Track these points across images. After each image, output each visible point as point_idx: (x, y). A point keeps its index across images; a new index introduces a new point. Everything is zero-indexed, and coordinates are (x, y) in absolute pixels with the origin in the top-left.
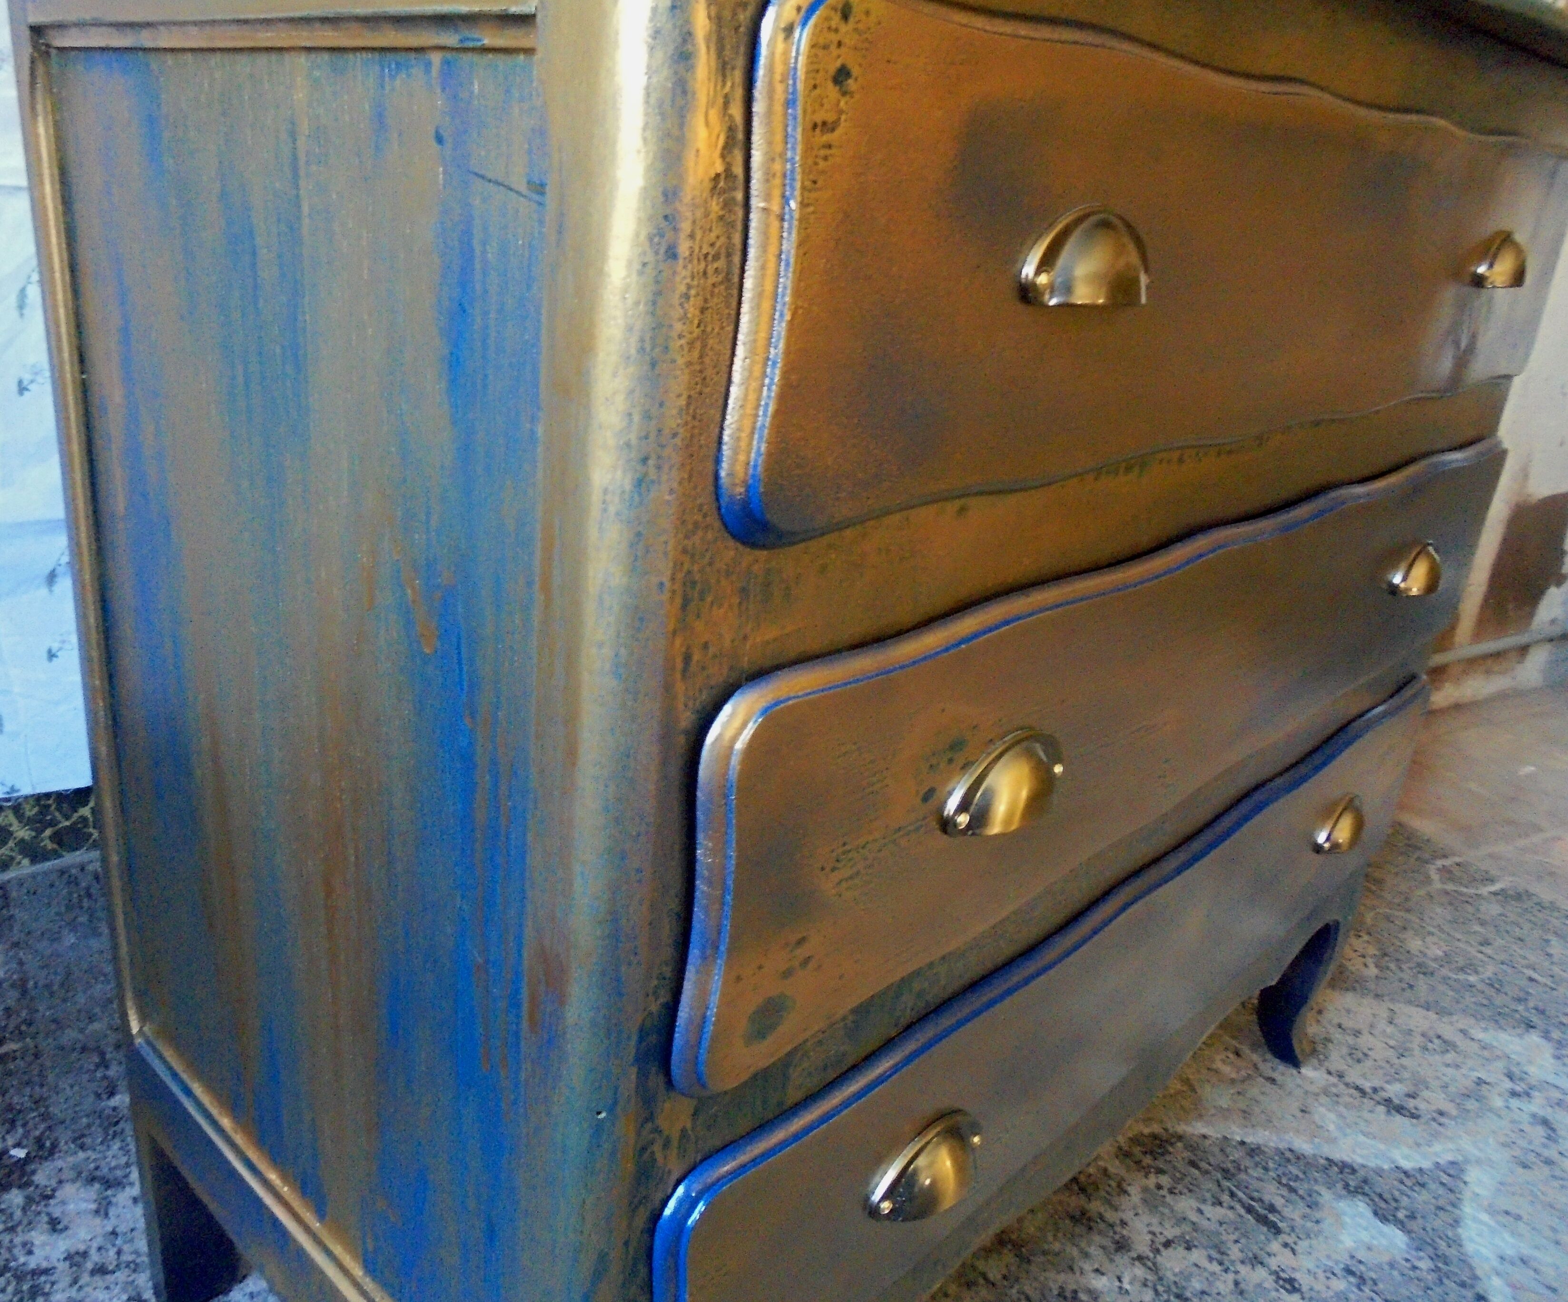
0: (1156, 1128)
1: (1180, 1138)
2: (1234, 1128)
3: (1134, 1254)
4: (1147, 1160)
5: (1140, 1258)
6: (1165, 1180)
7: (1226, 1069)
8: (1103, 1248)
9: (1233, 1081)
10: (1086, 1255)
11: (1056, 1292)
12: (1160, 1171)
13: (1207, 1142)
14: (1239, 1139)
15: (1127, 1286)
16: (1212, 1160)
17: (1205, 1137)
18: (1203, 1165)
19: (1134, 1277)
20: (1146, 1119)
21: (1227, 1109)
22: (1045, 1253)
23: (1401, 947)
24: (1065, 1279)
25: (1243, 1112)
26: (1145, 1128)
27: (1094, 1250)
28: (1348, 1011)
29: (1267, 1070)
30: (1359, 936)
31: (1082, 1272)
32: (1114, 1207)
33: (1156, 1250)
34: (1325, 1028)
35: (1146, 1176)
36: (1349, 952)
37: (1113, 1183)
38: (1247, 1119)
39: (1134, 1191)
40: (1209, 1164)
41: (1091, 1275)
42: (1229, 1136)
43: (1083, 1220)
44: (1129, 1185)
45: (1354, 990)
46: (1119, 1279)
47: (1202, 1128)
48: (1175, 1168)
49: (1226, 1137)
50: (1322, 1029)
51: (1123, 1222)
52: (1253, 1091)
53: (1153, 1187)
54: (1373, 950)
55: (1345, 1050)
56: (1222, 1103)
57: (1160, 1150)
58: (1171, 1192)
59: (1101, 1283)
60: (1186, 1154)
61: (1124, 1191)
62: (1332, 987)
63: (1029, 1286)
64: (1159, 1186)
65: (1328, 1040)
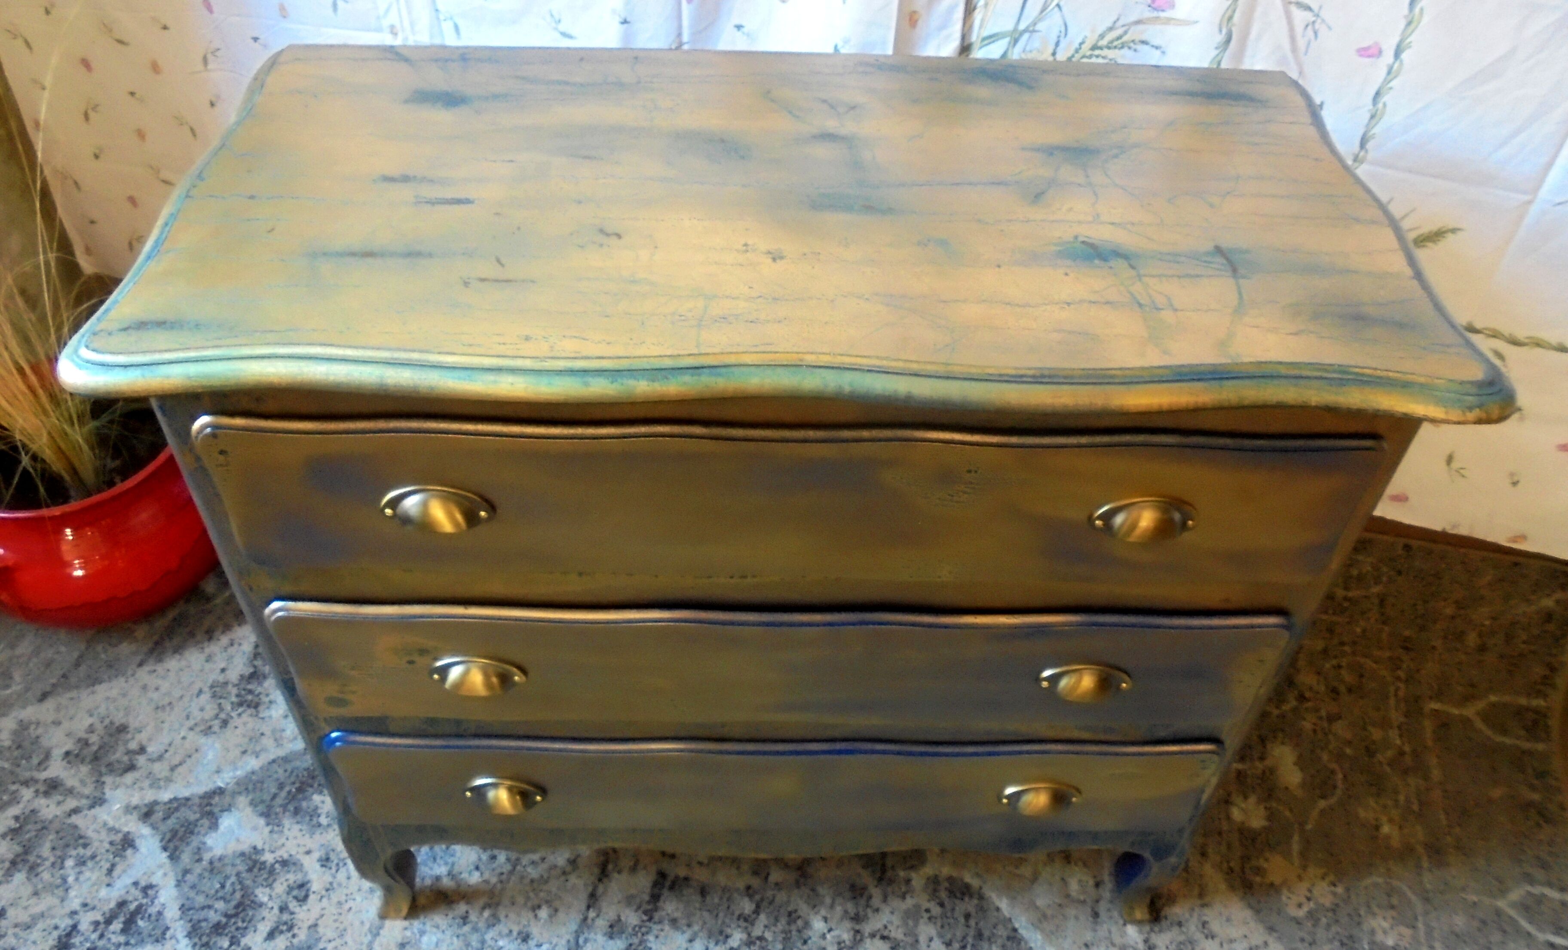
0: (975, 882)
1: (981, 897)
2: (1023, 919)
3: (857, 927)
4: (943, 895)
5: (857, 931)
6: (936, 910)
7: (1074, 886)
8: (846, 912)
9: (1068, 896)
10: (832, 907)
11: (790, 909)
12: (942, 905)
13: (996, 914)
14: (1017, 926)
15: (828, 936)
16: (982, 924)
17: (998, 909)
18: (972, 922)
19: (839, 936)
20: (978, 875)
21: (1037, 908)
22: (813, 890)
23: (1360, 916)
24: (803, 908)
25: (1045, 916)
26: (968, 878)
27: (839, 909)
28: (1228, 920)
29: (1102, 908)
30: (1335, 885)
31: (816, 913)
32: (885, 899)
33: (873, 936)
34: (1191, 916)
35: (929, 901)
36: (1302, 888)
37: (903, 889)
38: (1040, 921)
39: (910, 902)
40: (977, 924)
41: (819, 917)
42: (1013, 920)
43: (857, 892)
44: (912, 897)
45: (1258, 912)
46: (830, 930)
47: (1004, 904)
48: (953, 910)
49: (1010, 920)
50: (1187, 915)
51: (877, 910)
52: (1071, 912)
53: (924, 908)
54: (1327, 901)
55: (1182, 938)
56: (1040, 902)
57: (958, 895)
58: (930, 918)
59: (818, 925)
60: (971, 909)
61: (903, 897)
62: (1243, 899)
63: (781, 897)
64: (928, 911)
65: (1180, 924)
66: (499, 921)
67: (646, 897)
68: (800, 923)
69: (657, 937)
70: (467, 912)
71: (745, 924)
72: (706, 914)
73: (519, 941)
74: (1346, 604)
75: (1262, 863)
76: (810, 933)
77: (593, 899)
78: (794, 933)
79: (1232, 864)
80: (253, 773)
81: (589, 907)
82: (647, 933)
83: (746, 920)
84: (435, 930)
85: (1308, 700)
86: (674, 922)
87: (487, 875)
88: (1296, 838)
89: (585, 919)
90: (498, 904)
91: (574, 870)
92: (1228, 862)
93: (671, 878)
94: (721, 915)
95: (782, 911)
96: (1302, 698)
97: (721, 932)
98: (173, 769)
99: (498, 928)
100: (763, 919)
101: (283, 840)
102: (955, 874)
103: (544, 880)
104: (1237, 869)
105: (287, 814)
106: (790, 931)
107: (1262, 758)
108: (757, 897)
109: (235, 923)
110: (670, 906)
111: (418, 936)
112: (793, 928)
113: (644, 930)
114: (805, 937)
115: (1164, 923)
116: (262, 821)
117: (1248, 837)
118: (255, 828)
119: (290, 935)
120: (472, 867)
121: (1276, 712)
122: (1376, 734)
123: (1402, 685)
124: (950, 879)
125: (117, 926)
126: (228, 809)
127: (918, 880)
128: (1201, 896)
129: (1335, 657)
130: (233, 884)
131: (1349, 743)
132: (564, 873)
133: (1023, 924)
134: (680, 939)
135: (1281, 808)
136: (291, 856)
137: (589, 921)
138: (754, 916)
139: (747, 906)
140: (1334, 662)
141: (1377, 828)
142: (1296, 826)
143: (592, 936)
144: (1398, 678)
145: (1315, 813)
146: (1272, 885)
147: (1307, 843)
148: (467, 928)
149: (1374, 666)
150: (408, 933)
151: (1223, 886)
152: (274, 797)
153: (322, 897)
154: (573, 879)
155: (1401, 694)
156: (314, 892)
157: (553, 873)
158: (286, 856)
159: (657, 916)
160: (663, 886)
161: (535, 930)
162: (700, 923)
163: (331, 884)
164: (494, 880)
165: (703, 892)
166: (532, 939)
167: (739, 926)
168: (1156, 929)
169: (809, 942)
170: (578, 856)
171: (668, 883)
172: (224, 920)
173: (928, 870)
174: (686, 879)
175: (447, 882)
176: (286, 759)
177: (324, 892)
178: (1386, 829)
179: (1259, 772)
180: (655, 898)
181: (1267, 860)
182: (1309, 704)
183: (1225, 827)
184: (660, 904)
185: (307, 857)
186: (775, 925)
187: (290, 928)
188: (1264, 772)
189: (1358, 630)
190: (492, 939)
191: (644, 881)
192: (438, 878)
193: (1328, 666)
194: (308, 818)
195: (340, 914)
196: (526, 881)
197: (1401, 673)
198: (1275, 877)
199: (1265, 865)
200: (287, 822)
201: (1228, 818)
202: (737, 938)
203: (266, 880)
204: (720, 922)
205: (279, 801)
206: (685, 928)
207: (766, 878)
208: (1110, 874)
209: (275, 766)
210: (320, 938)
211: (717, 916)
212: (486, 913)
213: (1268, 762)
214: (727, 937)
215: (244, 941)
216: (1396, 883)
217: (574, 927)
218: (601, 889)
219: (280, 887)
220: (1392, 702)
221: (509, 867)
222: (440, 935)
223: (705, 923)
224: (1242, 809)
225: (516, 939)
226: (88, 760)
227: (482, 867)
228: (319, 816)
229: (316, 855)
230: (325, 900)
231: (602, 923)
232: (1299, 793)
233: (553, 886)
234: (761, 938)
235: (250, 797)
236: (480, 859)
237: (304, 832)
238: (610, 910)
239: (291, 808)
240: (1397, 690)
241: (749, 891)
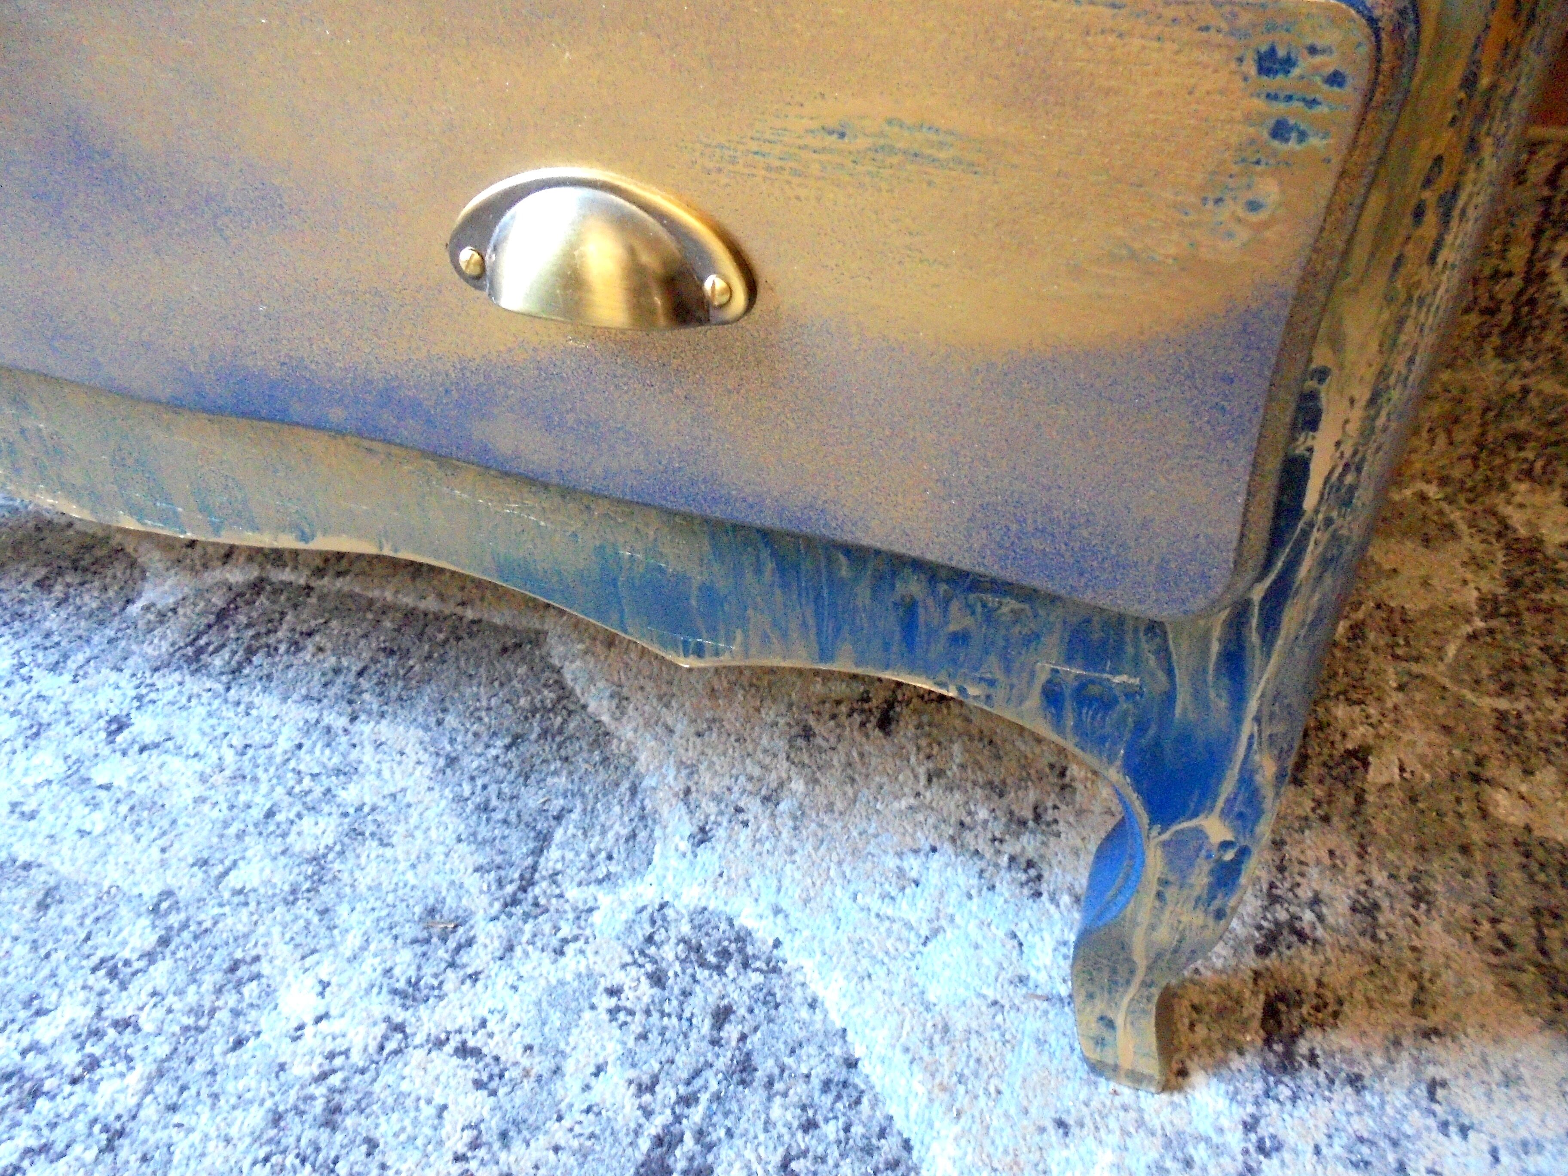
0: (767, 932)
2: (883, 1035)
3: (399, 1016)
4: (668, 952)
6: (638, 992)
12: (658, 979)
13: (804, 1013)
16: (757, 1037)
17: (813, 1004)
18: (731, 1032)
20: (777, 909)
25: (945, 1030)
26: (753, 912)
27: (370, 964)
28: (1509, 1080)
32: (506, 952)
33: (438, 1044)
34: (1391, 1060)
35: (625, 965)
37: (566, 931)
39: (571, 964)
40: (743, 1038)
41: (310, 982)
42: (853, 1036)
43: (437, 929)
44: (581, 952)
46: (324, 1018)
47: (835, 992)
48: (687, 994)
49: (844, 1033)
50: (1378, 1058)
51: (475, 978)
53: (603, 983)
55: (1364, 1125)
57: (711, 959)
58: (613, 1012)
60: (739, 1000)
61: (558, 951)
64: (613, 992)
65: (1355, 1081)
78: (223, 1015)
79: (1508, 928)
83: (113, 974)
92: (1495, 921)
100: (159, 973)
102: (714, 904)
104: (1526, 940)
106: (212, 1012)
108: (173, 920)
112: (228, 1002)
114: (249, 1030)
115: (1310, 1076)
124: (698, 915)
127: (611, 911)
128: (1420, 1007)
173: (645, 887)
183: (1477, 833)
186: (180, 993)
201: (1485, 813)
224: (1522, 797)
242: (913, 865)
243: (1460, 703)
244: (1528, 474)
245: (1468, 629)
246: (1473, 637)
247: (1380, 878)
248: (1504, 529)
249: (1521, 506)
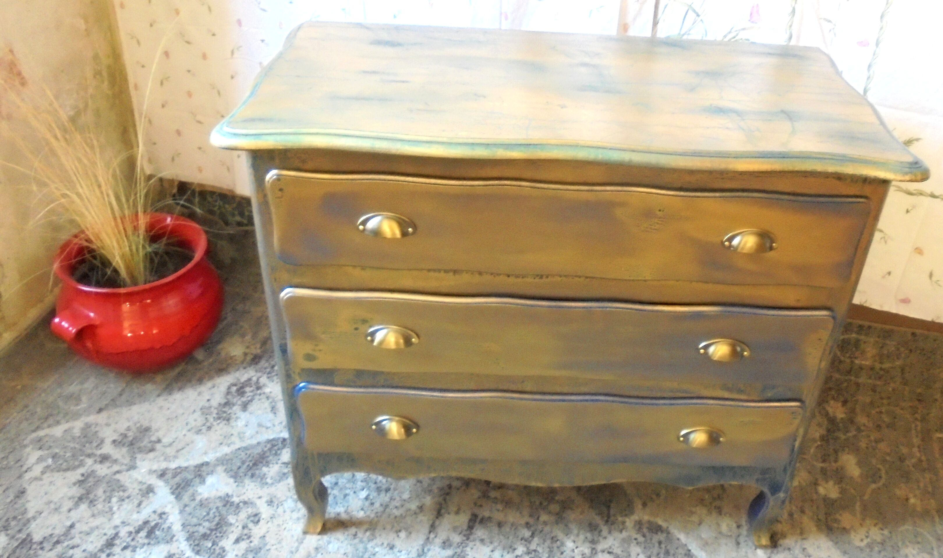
0: (664, 525)
1: (668, 533)
2: (694, 545)
3: (594, 546)
4: (645, 530)
5: (593, 549)
6: (641, 539)
7: (724, 528)
8: (586, 538)
9: (720, 533)
10: (578, 535)
11: (552, 535)
12: (644, 536)
13: (677, 541)
14: (690, 548)
15: (576, 551)
16: (669, 547)
17: (678, 539)
18: (663, 546)
19: (582, 551)
20: (666, 521)
21: (702, 539)
22: (566, 526)
23: (898, 547)
24: (560, 535)
25: (707, 543)
26: (660, 522)
27: (582, 537)
28: (818, 547)
29: (742, 540)
30: (882, 529)
31: (568, 538)
32: (610, 532)
33: (603, 551)
34: (796, 545)
35: (636, 534)
36: (862, 532)
37: (621, 527)
38: (704, 546)
39: (624, 534)
40: (666, 547)
41: (570, 541)
42: (688, 545)
43: (593, 528)
44: (626, 531)
45: (836, 543)
46: (577, 547)
47: (682, 537)
48: (651, 539)
49: (686, 545)
50: (793, 544)
51: (605, 538)
52: (723, 541)
53: (633, 538)
54: (879, 538)
56: (703, 536)
57: (654, 531)
58: (637, 543)
59: (569, 544)
60: (662, 539)
61: (621, 531)
62: (827, 536)
63: (547, 529)
64: (636, 539)
65: (789, 549)
66: (376, 538)
67: (465, 527)
68: (558, 543)
69: (472, 549)
70: (356, 532)
71: (525, 543)
72: (502, 537)
73: (388, 548)
74: (882, 373)
75: (838, 516)
76: (565, 549)
77: (433, 528)
78: (555, 548)
79: (820, 517)
80: (226, 455)
81: (430, 532)
82: (466, 547)
83: (526, 541)
84: (336, 541)
85: (863, 431)
86: (482, 541)
87: (368, 513)
88: (858, 504)
89: (428, 538)
90: (374, 529)
91: (421, 511)
92: (817, 516)
93: (480, 517)
94: (511, 538)
95: (548, 536)
96: (859, 430)
97: (511, 547)
98: (178, 451)
99: (375, 542)
100: (536, 540)
101: (245, 491)
102: (652, 519)
103: (402, 517)
104: (824, 519)
105: (247, 477)
106: (553, 548)
107: (836, 461)
108: (532, 529)
109: (215, 534)
110: (480, 532)
111: (326, 544)
112: (555, 545)
113: (463, 545)
114: (562, 550)
115: (780, 549)
116: (232, 480)
117: (828, 503)
118: (227, 484)
119: (248, 541)
120: (360, 509)
121: (843, 437)
122: (904, 450)
123: (918, 423)
124: (649, 522)
125: (143, 534)
126: (212, 473)
127: (629, 522)
128: (802, 533)
129: (878, 407)
130: (214, 513)
131: (888, 454)
132: (415, 513)
133: (694, 548)
134: (486, 550)
135: (848, 487)
136: (249, 499)
137: (431, 539)
138: (530, 539)
139: (527, 533)
140: (878, 410)
141: (907, 500)
142: (858, 498)
143: (432, 547)
144: (916, 419)
145: (869, 491)
146: (844, 529)
147: (865, 508)
148: (357, 541)
149: (902, 412)
150: (320, 542)
151: (814, 529)
152: (239, 468)
153: (268, 522)
154: (421, 517)
155: (919, 428)
156: (263, 519)
157: (409, 513)
158: (246, 499)
159: (472, 537)
160: (475, 521)
161: (398, 543)
162: (498, 541)
163: (274, 515)
164: (373, 515)
165: (500, 525)
166: (396, 548)
167: (521, 544)
168: (775, 551)
169: (565, 553)
170: (424, 504)
171: (478, 520)
172: (208, 532)
173: (635, 517)
174: (490, 518)
175: (344, 516)
176: (246, 448)
177: (269, 519)
178: (912, 501)
179: (834, 469)
180: (471, 528)
181: (841, 515)
182: (863, 433)
183: (815, 497)
184: (474, 531)
185: (259, 500)
186: (544, 544)
187: (249, 537)
188: (837, 469)
189: (890, 389)
190: (372, 547)
191: (463, 519)
192: (339, 514)
193: (873, 412)
194: (259, 479)
195: (279, 531)
196: (392, 517)
197: (918, 416)
198: (847, 525)
199: (840, 518)
200: (247, 481)
201: (817, 493)
202: (520, 550)
203: (234, 511)
204: (510, 541)
205: (242, 470)
206: (489, 544)
207: (538, 518)
208: (746, 521)
209: (240, 452)
210: (267, 544)
211: (508, 538)
212: (368, 533)
213: (839, 464)
214: (515, 549)
215: (221, 544)
216: (919, 529)
217: (421, 542)
218: (437, 523)
219: (243, 515)
220: (913, 432)
221: (382, 509)
222: (339, 544)
223: (501, 542)
224: (825, 488)
225: (386, 547)
226: (127, 445)
227: (365, 509)
228: (267, 478)
229: (264, 499)
230: (269, 523)
231: (438, 541)
232: (859, 480)
233: (409, 520)
234: (535, 551)
235: (225, 467)
236: (364, 505)
237: (257, 487)
238: (443, 533)
239: (250, 473)
240: (916, 426)
241: (528, 525)
242: (694, 509)
243: (813, 465)
244: (833, 398)
245: (816, 445)
246: (817, 447)
247: (794, 508)
248: (827, 414)
249: (832, 407)
